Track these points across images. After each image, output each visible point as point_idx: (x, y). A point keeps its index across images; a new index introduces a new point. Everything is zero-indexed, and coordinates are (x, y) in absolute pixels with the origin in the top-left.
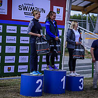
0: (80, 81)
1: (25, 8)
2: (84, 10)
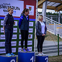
0: (46, 59)
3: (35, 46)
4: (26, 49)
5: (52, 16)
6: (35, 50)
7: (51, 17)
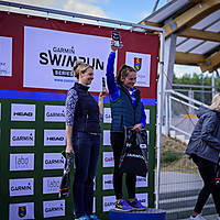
1: (55, 60)
2: (204, 62)
3: (156, 192)
4: (132, 201)
5: (193, 89)
6: (156, 203)
7: (190, 91)
